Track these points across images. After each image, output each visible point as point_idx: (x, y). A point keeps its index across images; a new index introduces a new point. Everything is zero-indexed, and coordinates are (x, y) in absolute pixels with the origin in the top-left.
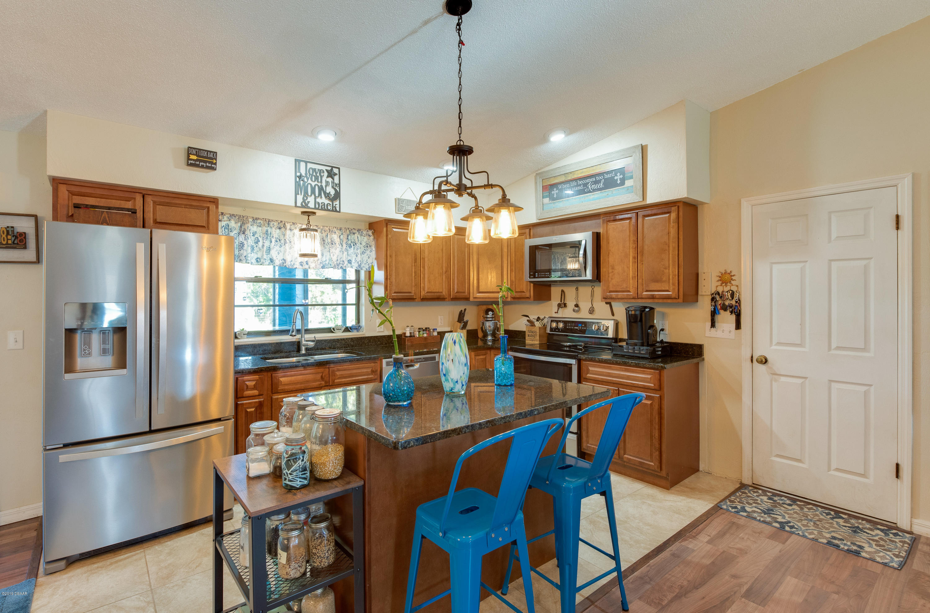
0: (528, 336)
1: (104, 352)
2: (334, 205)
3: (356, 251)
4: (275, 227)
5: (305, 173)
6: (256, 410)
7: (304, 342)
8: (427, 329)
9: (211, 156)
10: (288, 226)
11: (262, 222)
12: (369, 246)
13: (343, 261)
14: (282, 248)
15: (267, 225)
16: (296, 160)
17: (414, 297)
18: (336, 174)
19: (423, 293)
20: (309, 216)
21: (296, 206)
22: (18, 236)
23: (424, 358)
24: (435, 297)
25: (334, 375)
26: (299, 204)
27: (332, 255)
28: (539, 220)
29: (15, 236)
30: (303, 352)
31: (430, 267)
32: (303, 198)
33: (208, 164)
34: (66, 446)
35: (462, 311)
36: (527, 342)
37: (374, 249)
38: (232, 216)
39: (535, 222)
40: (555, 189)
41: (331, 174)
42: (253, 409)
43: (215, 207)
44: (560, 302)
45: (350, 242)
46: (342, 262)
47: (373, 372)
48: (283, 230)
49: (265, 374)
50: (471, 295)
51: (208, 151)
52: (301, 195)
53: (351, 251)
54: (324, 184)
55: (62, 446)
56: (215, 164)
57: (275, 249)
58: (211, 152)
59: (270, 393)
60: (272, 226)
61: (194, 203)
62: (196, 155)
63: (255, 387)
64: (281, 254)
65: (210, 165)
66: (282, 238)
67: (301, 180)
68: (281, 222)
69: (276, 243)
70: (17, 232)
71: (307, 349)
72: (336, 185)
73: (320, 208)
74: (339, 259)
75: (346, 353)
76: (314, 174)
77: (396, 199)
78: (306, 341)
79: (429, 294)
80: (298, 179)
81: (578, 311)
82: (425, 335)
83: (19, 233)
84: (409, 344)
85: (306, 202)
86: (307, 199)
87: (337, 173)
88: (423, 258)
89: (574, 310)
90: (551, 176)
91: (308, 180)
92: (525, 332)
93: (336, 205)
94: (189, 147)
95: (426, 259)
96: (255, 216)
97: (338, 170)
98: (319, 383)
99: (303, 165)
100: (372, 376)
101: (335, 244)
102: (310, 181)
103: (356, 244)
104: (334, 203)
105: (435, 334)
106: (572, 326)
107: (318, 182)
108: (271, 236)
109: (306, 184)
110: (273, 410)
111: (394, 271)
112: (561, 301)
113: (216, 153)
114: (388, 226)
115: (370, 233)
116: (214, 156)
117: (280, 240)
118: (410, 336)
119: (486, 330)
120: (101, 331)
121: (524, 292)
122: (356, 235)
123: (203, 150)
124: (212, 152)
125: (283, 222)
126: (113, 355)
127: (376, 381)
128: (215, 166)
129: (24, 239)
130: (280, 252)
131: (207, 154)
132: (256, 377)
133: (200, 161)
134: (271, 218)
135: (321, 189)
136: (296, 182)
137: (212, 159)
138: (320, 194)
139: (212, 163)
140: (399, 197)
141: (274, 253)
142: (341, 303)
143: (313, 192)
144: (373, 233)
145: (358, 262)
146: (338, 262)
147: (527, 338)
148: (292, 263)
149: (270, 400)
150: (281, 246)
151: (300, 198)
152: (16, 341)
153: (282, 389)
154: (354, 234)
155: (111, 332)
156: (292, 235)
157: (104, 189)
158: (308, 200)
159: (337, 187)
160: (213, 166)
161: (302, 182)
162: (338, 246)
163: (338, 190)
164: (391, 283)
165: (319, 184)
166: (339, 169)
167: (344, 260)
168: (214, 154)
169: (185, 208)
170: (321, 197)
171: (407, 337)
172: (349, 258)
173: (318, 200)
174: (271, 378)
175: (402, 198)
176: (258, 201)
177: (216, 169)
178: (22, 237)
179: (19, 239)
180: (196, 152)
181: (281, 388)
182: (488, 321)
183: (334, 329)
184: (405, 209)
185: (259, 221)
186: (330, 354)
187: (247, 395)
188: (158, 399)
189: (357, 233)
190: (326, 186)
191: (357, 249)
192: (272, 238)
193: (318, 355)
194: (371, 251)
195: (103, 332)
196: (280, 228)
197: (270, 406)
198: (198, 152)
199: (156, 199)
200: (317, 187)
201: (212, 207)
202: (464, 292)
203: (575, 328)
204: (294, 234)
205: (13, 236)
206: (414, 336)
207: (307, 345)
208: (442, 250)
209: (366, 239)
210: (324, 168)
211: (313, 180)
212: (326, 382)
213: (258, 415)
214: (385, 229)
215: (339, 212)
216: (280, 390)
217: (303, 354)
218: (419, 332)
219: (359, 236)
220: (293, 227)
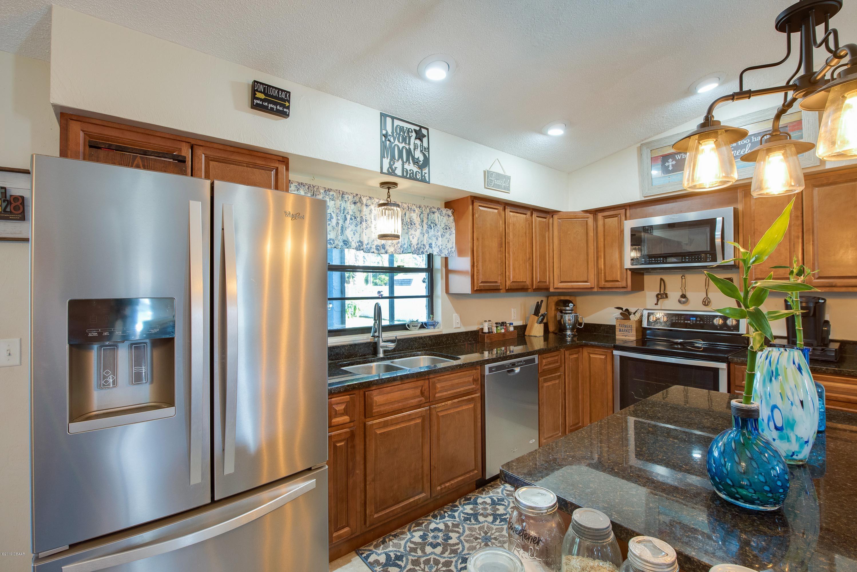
0: (620, 331)
1: (137, 378)
2: (423, 174)
3: (437, 234)
4: (350, 201)
5: (391, 131)
6: (347, 443)
7: (382, 344)
8: (503, 324)
9: (283, 96)
10: (364, 200)
11: (335, 194)
12: (448, 228)
13: (424, 245)
14: (359, 227)
15: (340, 198)
16: (382, 115)
17: (501, 288)
18: (425, 136)
19: (509, 283)
20: (389, 188)
21: (382, 172)
22: (12, 202)
23: (524, 361)
24: (520, 287)
25: (435, 388)
26: (385, 170)
27: (411, 237)
28: (645, 197)
29: (7, 201)
30: (381, 355)
31: (514, 253)
32: (390, 163)
33: (278, 107)
34: (73, 546)
35: (538, 302)
36: (617, 337)
37: (454, 232)
38: (301, 184)
39: (639, 200)
40: (670, 160)
41: (420, 136)
42: (342, 443)
43: (285, 167)
44: (658, 292)
45: (429, 223)
46: (422, 246)
47: (475, 380)
48: (359, 204)
49: (356, 392)
50: (552, 285)
51: (279, 89)
52: (387, 158)
53: (432, 232)
54: (412, 147)
55: (67, 547)
56: (288, 108)
57: (350, 229)
58: (283, 91)
59: (363, 418)
60: (346, 199)
61: (259, 162)
62: (264, 93)
63: (346, 412)
64: (357, 235)
65: (281, 109)
66: (358, 214)
67: (387, 139)
68: (357, 195)
69: (351, 221)
70: (11, 196)
71: (385, 352)
72: (425, 149)
73: (408, 176)
74: (420, 242)
75: (427, 355)
76: (402, 133)
77: (485, 172)
78: (384, 342)
79: (514, 284)
80: (384, 138)
81: (684, 303)
82: (503, 331)
83: (13, 197)
84: (488, 341)
85: (394, 168)
86: (394, 163)
87: (426, 134)
88: (508, 242)
89: (680, 301)
90: (665, 145)
91: (394, 140)
92: (614, 326)
93: (425, 173)
94: (255, 81)
95: (511, 243)
96: (327, 187)
97: (426, 131)
98: (419, 399)
99: (389, 120)
100: (474, 386)
101: (414, 224)
102: (396, 142)
103: (436, 225)
104: (423, 172)
105: (511, 329)
106: (681, 320)
107: (406, 143)
108: (346, 212)
109: (393, 145)
110: (367, 440)
111: (480, 257)
112: (660, 291)
113: (289, 93)
114: (475, 204)
115: (450, 212)
116: (286, 97)
117: (355, 218)
118: (489, 333)
119: (565, 324)
120: (132, 344)
121: (618, 281)
122: (436, 214)
123: (273, 87)
124: (285, 91)
125: (359, 196)
126: (152, 382)
127: (477, 391)
128: (288, 111)
129: (21, 206)
130: (355, 232)
131: (278, 92)
132: (347, 398)
133: (270, 102)
134: (345, 191)
135: (409, 152)
136: (382, 142)
137: (284, 101)
138: (408, 159)
139: (284, 106)
140: (488, 169)
141: (349, 234)
142: (425, 295)
143: (401, 156)
144: (453, 213)
145: (439, 246)
146: (419, 246)
147: (617, 333)
148: (368, 246)
149: (363, 427)
150: (356, 225)
151: (386, 162)
152: (10, 354)
153: (378, 412)
154: (434, 213)
155: (149, 345)
156: (369, 212)
157: (138, 132)
158: (395, 165)
159: (425, 151)
160: (285, 110)
161: (388, 142)
162: (418, 226)
163: (427, 155)
164: (478, 270)
165: (407, 147)
166: (427, 129)
167: (425, 243)
168: (286, 95)
169: (247, 167)
170: (409, 163)
171: (485, 333)
172: (430, 241)
173: (406, 166)
174: (363, 398)
175: (491, 170)
176: (339, 162)
177: (288, 115)
178: (18, 203)
179: (13, 205)
180: (264, 88)
181: (375, 410)
182: (567, 313)
183: (408, 325)
184: (494, 183)
185: (331, 193)
186: (410, 357)
187: (336, 424)
188: (224, 450)
189: (438, 212)
190: (414, 149)
191: (438, 231)
192: (347, 215)
193: (398, 358)
194: (450, 234)
195: (136, 346)
196: (355, 203)
197: (363, 435)
198: (267, 88)
199: (208, 153)
200: (404, 150)
201: (282, 168)
202: (545, 282)
203: (686, 322)
204: (371, 211)
205: (4, 201)
206: (492, 332)
207: (387, 347)
208: (526, 233)
209: (445, 219)
210: (413, 127)
211: (401, 141)
212: (426, 399)
213: (349, 449)
214: (471, 207)
215: (429, 183)
216: (375, 412)
217: (381, 358)
218: (497, 327)
219: (439, 216)
220: (369, 202)
